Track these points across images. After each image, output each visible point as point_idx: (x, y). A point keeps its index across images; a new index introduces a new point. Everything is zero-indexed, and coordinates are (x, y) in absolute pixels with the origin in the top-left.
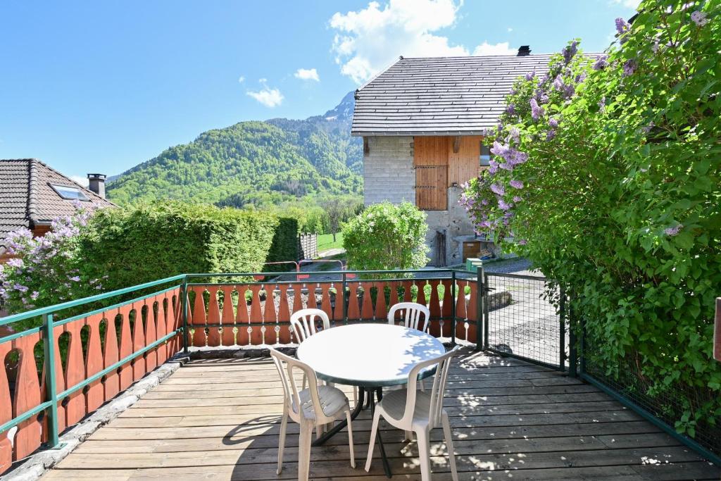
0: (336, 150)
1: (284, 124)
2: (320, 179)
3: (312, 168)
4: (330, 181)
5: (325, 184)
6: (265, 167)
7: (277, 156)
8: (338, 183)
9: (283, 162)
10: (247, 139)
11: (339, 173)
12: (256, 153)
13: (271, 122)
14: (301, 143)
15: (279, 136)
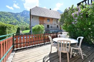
0: (22, 18)
1: (12, 13)
2: (19, 23)
3: (17, 21)
4: (21, 23)
5: (20, 23)
6: (7, 20)
7: (10, 18)
8: (22, 24)
9: (11, 19)
10: (3, 15)
11: (22, 22)
12: (5, 17)
13: (9, 12)
14: (15, 17)
15: (10, 15)
